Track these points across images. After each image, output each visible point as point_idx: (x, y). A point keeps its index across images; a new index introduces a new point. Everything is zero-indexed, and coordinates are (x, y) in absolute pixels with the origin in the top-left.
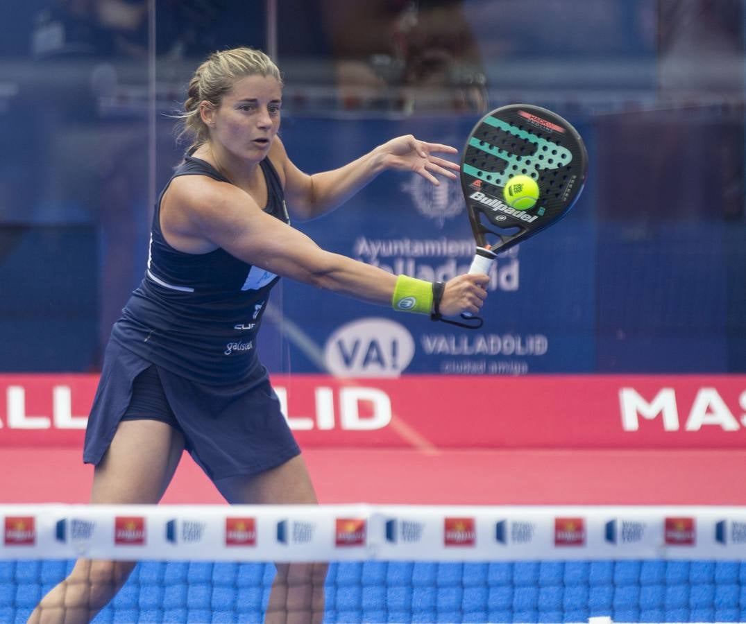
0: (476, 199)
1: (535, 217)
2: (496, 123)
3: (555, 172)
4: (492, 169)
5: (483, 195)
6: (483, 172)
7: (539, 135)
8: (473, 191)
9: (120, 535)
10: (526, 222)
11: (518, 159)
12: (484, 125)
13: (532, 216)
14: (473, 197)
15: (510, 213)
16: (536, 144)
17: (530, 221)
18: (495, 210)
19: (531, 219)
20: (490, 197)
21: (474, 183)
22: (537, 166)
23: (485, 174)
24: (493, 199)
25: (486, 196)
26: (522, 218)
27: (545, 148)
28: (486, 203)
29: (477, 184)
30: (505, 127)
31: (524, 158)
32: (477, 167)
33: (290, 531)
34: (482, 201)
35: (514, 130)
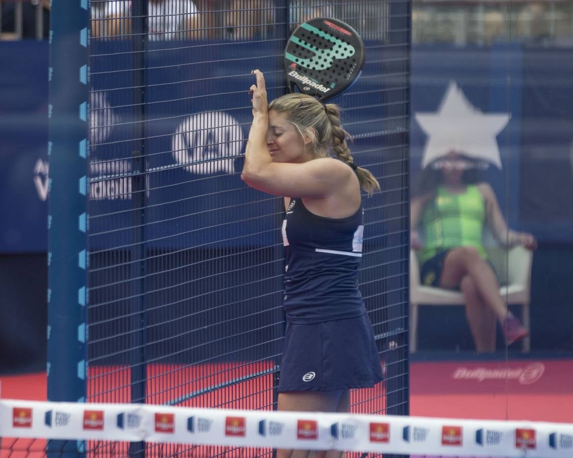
0: (292, 76)
1: (329, 89)
2: (310, 28)
3: (345, 61)
4: (305, 57)
5: (297, 73)
7: (337, 38)
8: (291, 70)
10: (322, 92)
12: (301, 29)
13: (327, 88)
14: (290, 74)
15: (313, 86)
17: (325, 92)
18: (304, 83)
19: (325, 90)
20: (300, 75)
21: (292, 65)
24: (303, 76)
25: (299, 74)
26: (320, 89)
28: (298, 78)
29: (294, 66)
34: (296, 77)
35: (322, 34)
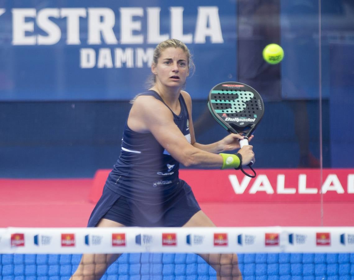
0: (228, 120)
1: (255, 119)
2: (216, 92)
3: (251, 101)
4: (227, 108)
5: (230, 118)
6: (224, 110)
7: (236, 91)
8: (225, 118)
9: (164, 242)
10: (252, 122)
11: (234, 101)
14: (226, 120)
15: (244, 121)
16: (237, 94)
18: (238, 122)
19: (253, 120)
20: (233, 118)
21: (223, 115)
22: (243, 101)
23: (225, 111)
26: (250, 121)
27: (241, 94)
28: (233, 120)
29: (224, 115)
30: (221, 92)
31: (236, 100)
32: (220, 109)
33: (243, 239)
34: (231, 120)
35: (225, 92)
